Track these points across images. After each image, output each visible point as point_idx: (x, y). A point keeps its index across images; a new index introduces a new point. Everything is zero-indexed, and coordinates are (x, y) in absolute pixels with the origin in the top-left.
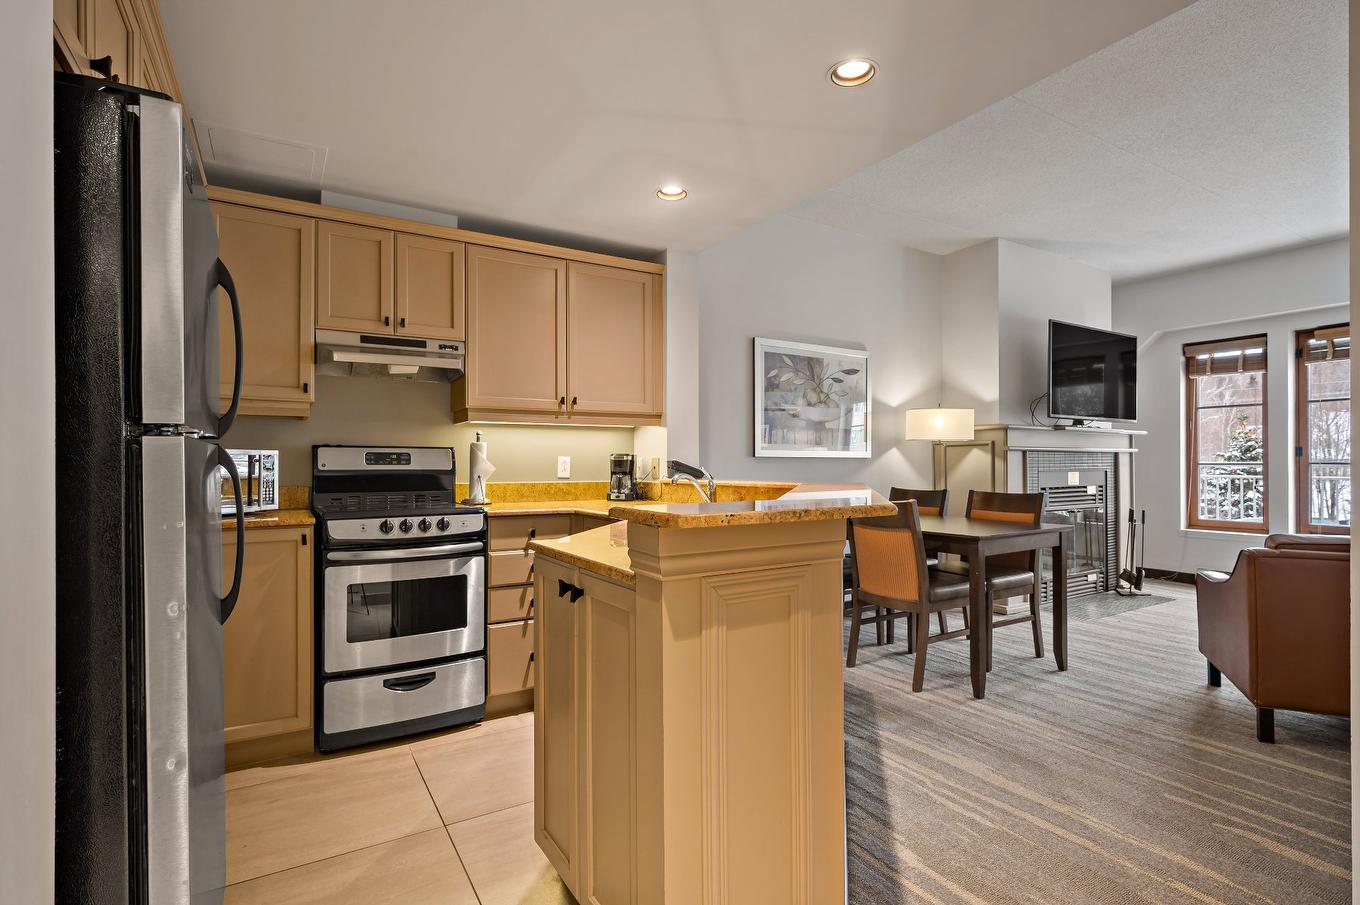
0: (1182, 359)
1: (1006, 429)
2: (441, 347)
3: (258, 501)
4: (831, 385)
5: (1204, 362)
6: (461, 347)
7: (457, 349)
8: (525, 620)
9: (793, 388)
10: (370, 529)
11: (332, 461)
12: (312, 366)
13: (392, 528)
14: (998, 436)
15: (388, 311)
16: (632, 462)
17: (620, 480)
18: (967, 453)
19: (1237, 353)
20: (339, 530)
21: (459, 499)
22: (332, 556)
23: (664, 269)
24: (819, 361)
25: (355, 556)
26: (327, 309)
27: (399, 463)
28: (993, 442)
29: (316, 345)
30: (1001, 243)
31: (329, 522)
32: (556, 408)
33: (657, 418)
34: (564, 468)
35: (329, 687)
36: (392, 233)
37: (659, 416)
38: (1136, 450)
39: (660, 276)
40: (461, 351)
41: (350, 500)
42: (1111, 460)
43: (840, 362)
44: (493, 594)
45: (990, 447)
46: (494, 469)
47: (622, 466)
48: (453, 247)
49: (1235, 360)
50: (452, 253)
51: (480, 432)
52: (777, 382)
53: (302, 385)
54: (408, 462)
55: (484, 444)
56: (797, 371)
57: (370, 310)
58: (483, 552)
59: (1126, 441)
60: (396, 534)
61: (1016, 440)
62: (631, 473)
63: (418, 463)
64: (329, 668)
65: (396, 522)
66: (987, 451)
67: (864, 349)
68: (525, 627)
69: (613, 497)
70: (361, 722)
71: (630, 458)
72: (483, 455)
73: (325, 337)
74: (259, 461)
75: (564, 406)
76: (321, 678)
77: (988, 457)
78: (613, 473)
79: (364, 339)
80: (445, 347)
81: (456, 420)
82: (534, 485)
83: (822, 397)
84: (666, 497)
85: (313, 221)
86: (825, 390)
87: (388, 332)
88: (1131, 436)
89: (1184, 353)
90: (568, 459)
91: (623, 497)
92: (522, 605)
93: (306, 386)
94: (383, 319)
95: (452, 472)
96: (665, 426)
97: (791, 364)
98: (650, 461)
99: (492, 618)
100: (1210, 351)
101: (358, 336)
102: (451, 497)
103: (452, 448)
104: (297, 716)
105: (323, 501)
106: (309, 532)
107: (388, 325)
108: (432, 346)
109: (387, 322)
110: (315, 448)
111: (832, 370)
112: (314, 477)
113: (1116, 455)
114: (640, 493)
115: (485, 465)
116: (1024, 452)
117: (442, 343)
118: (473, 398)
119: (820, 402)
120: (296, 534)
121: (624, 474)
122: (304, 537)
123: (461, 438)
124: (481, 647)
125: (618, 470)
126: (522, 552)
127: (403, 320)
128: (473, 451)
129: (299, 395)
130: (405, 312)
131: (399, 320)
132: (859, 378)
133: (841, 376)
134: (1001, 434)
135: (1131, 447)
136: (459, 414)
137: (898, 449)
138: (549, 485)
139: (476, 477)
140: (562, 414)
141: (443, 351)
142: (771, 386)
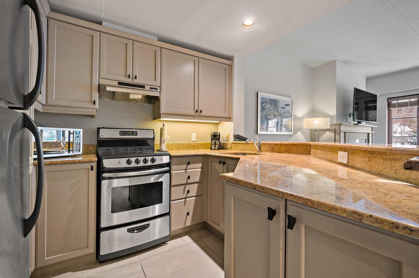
0: (387, 103)
1: (340, 125)
2: (151, 88)
3: (73, 151)
4: (281, 110)
5: (395, 104)
6: (159, 88)
7: (157, 89)
8: (185, 198)
9: (270, 110)
10: (122, 163)
11: (105, 134)
12: (98, 94)
13: (131, 163)
14: (337, 127)
15: (129, 72)
16: (220, 135)
17: (216, 142)
18: (324, 133)
19: (408, 100)
20: (108, 163)
21: (156, 149)
22: (105, 175)
23: (233, 63)
24: (278, 101)
25: (115, 175)
26: (104, 69)
27: (133, 135)
28: (335, 129)
29: (99, 85)
30: (337, 62)
31: (104, 160)
32: (194, 114)
33: (229, 119)
34: (194, 138)
35: (103, 234)
36: (132, 41)
37: (230, 118)
38: (374, 132)
39: (231, 66)
40: (159, 90)
41: (112, 150)
42: (366, 135)
43: (284, 102)
44: (173, 189)
45: (334, 131)
46: (169, 138)
47: (215, 137)
48: (155, 48)
49: (407, 103)
50: (156, 51)
51: (164, 123)
52: (265, 108)
53: (93, 101)
54: (136, 135)
55: (165, 128)
56: (271, 104)
57: (123, 72)
58: (169, 171)
59: (371, 129)
60: (133, 165)
61: (343, 128)
62: (219, 139)
63: (141, 135)
64: (103, 225)
65: (133, 159)
66: (332, 132)
67: (291, 98)
68: (185, 202)
69: (213, 148)
70: (117, 248)
71: (219, 134)
72: (165, 132)
73: (102, 82)
74: (73, 133)
75: (197, 113)
76: (99, 230)
77: (333, 134)
78: (212, 139)
79: (120, 83)
80: (152, 88)
81: (154, 119)
82: (183, 144)
83: (279, 113)
84: (233, 148)
85: (99, 32)
86: (280, 111)
87: (129, 81)
88: (372, 128)
89: (388, 101)
90: (195, 134)
91: (217, 148)
92: (184, 193)
93: (94, 101)
94: (128, 75)
95: (154, 139)
96: (233, 122)
97: (269, 102)
98: (226, 135)
99: (172, 198)
100: (397, 100)
101: (117, 82)
102: (153, 149)
103: (153, 130)
104: (88, 247)
105: (101, 150)
106: (95, 165)
107: (130, 78)
108: (147, 88)
109: (129, 77)
110: (99, 129)
111: (282, 104)
112: (98, 141)
113: (368, 134)
114: (222, 147)
115: (166, 136)
116: (345, 133)
117: (151, 87)
118: (163, 109)
119: (278, 115)
120: (89, 166)
121: (217, 139)
122: (92, 167)
123: (157, 125)
124: (168, 211)
125: (214, 138)
126: (184, 171)
127: (136, 76)
128: (162, 131)
129: (91, 106)
130: (136, 73)
131: (134, 76)
132: (290, 107)
133: (284, 106)
134: (338, 126)
135: (372, 131)
136: (156, 116)
137: (300, 131)
138: (189, 144)
139: (163, 141)
140: (196, 116)
141: (152, 90)
142: (263, 109)
